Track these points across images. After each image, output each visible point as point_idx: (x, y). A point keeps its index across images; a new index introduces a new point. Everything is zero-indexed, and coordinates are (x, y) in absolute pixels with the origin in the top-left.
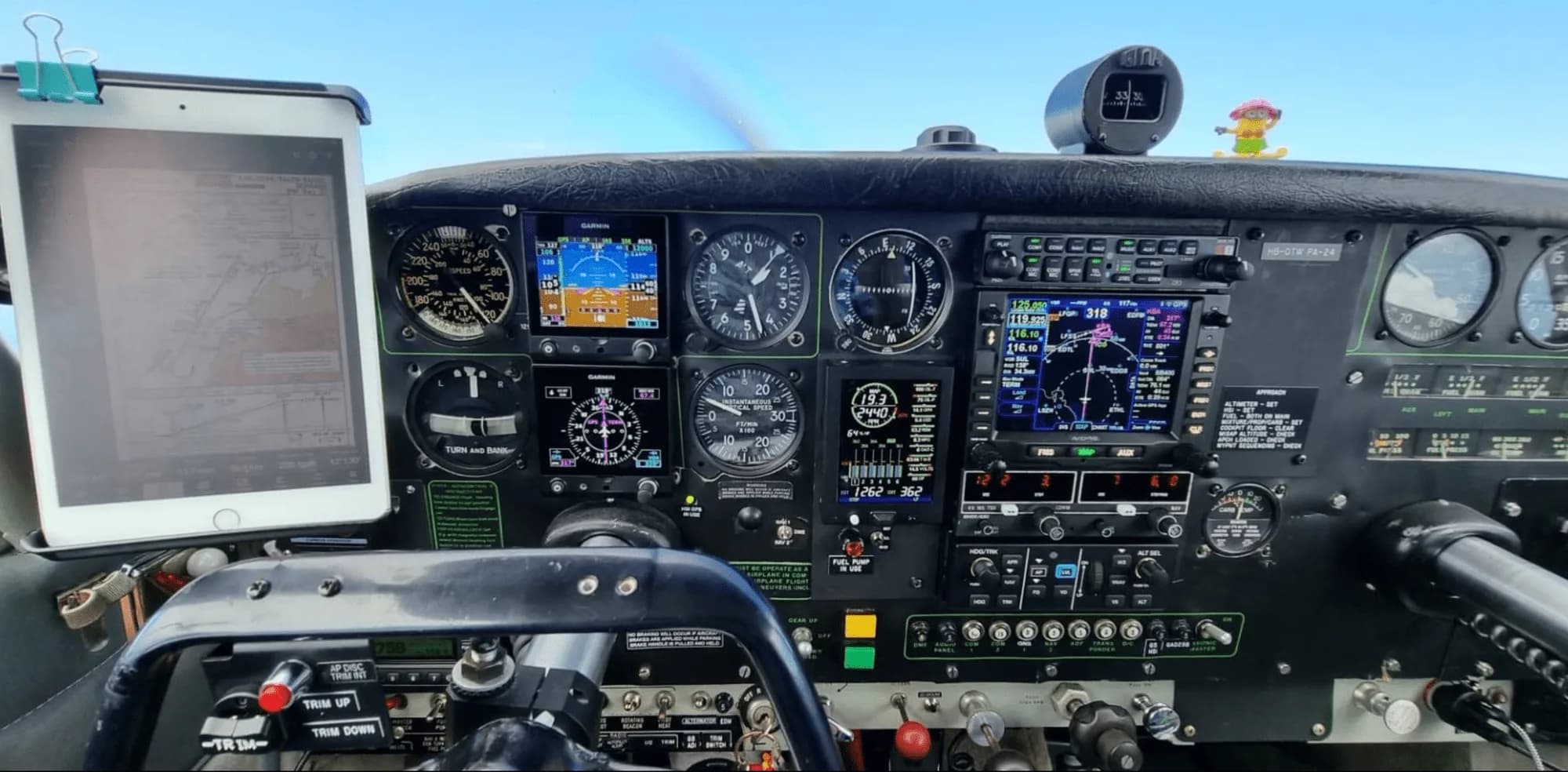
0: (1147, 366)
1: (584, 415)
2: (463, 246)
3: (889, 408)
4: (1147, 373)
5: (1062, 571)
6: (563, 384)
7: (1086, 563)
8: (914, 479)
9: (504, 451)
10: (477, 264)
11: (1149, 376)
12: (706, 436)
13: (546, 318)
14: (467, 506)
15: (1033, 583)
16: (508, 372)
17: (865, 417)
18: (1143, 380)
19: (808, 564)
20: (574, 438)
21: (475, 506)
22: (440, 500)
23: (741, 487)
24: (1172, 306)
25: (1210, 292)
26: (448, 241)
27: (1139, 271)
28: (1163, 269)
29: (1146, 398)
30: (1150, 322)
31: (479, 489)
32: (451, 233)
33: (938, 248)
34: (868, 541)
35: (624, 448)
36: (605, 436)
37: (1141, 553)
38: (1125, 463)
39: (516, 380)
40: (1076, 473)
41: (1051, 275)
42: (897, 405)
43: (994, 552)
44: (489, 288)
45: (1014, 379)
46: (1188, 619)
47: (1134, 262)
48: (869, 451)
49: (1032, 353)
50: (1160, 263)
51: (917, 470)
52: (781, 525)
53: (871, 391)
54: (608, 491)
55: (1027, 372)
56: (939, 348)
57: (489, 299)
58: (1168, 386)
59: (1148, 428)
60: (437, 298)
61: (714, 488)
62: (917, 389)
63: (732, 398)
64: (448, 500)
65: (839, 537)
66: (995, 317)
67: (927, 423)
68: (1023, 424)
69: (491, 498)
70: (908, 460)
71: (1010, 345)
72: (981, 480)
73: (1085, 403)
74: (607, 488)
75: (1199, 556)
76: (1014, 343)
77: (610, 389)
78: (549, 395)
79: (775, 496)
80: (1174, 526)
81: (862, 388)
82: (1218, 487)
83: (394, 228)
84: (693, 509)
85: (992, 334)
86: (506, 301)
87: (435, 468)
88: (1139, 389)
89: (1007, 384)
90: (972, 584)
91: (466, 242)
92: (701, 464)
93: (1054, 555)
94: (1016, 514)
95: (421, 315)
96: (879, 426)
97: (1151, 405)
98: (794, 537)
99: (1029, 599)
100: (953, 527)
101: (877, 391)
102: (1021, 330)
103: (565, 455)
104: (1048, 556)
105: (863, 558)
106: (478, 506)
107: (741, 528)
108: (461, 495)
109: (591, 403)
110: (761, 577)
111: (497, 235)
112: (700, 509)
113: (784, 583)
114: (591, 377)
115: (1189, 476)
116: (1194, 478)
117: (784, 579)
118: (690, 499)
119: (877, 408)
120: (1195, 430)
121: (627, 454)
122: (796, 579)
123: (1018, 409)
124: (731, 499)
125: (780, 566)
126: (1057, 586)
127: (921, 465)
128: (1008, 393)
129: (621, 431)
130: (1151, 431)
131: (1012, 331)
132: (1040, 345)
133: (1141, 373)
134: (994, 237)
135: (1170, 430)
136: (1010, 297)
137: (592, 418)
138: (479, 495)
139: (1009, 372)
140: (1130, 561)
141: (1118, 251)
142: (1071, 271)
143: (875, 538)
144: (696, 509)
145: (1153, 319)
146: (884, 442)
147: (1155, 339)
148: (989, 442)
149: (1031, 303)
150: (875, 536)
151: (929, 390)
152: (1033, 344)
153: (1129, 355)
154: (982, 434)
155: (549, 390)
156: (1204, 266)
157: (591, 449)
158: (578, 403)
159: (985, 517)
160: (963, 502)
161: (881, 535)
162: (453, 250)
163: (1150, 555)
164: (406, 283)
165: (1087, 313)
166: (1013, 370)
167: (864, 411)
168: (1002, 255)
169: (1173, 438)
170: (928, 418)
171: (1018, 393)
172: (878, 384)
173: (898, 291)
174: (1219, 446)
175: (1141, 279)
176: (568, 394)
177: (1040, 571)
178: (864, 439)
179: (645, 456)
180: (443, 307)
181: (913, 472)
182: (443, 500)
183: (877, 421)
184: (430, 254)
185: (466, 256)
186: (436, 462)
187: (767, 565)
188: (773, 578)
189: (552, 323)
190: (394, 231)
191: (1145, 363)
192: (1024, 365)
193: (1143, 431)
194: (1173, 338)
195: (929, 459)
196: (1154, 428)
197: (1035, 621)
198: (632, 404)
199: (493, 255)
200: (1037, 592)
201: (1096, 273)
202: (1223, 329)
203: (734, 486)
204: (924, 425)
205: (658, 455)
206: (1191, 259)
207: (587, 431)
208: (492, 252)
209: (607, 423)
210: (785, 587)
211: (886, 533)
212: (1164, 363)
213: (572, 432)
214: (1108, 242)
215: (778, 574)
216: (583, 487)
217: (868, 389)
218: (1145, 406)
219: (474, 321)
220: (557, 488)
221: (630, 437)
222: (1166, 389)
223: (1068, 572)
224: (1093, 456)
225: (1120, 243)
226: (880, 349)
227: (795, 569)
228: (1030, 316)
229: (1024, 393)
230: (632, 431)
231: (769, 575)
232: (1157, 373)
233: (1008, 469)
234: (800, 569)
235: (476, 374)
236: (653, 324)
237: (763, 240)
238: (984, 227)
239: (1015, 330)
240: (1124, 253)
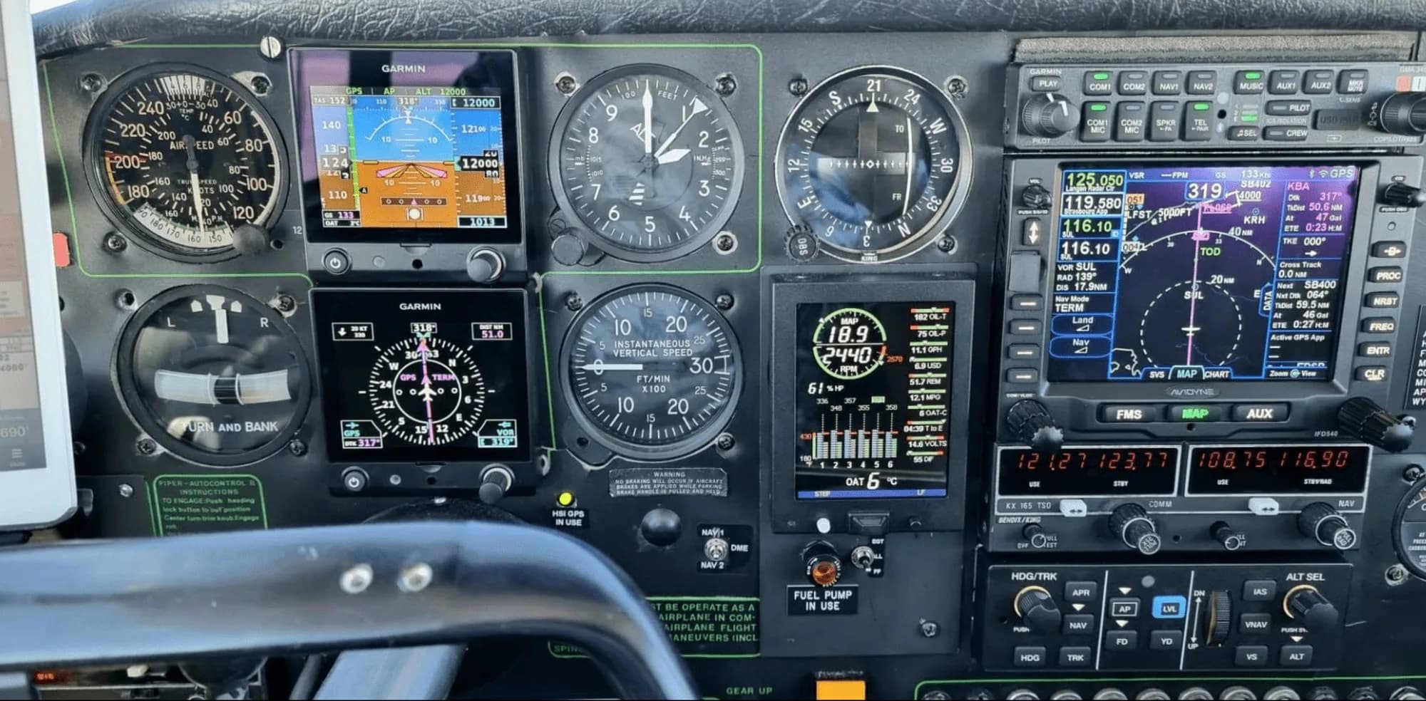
0: (1290, 274)
1: (394, 366)
2: (200, 105)
3: (873, 347)
4: (1291, 286)
5: (1161, 606)
6: (359, 318)
7: (1202, 593)
8: (917, 460)
9: (271, 426)
10: (223, 134)
11: (1294, 290)
12: (589, 398)
13: (330, 215)
14: (215, 515)
15: (1117, 627)
16: (275, 303)
17: (836, 363)
18: (1285, 296)
19: (754, 599)
20: (380, 403)
21: (228, 514)
22: (172, 505)
23: (645, 477)
24: (1328, 177)
25: (1390, 152)
26: (177, 99)
27: (1272, 121)
28: (1310, 116)
29: (1290, 326)
30: (1293, 203)
31: (234, 487)
32: (184, 85)
33: (946, 94)
34: (847, 560)
35: (459, 417)
36: (428, 399)
37: (1290, 577)
38: (1259, 428)
39: (287, 314)
40: (1179, 448)
41: (1128, 130)
42: (886, 343)
43: (1052, 576)
44: (243, 171)
45: (1073, 299)
46: (1377, 686)
47: (1262, 108)
48: (843, 416)
49: (1102, 256)
50: (1305, 107)
51: (921, 445)
52: (710, 537)
53: (844, 321)
54: (434, 487)
55: (1093, 286)
56: (951, 253)
57: (245, 188)
58: (1326, 305)
59: (1295, 374)
60: (161, 188)
61: (602, 480)
62: (918, 318)
63: (628, 338)
64: (184, 506)
65: (802, 555)
66: (1038, 199)
67: (934, 371)
68: (1091, 372)
69: (253, 502)
70: (906, 429)
71: (1066, 245)
72: (1025, 462)
73: (1190, 335)
74: (432, 481)
75: (1390, 582)
76: (1071, 242)
77: (435, 326)
78: (338, 336)
79: (701, 492)
80: (1343, 531)
81: (829, 318)
82: (1416, 470)
83: (92, 78)
84: (571, 514)
85: (1034, 227)
86: (269, 191)
87: (164, 453)
88: (1279, 310)
89: (1064, 307)
90: (1016, 629)
91: (205, 99)
92: (582, 442)
93: (1148, 581)
94: (1084, 514)
95: (137, 215)
96: (858, 376)
97: (1298, 337)
98: (732, 555)
99: (1112, 654)
100: (984, 538)
101: (854, 321)
102: (1082, 220)
103: (366, 431)
104: (1140, 581)
105: (842, 589)
106: (233, 514)
107: (648, 544)
108: (204, 497)
109: (404, 348)
110: (681, 621)
111: (253, 88)
112: (581, 514)
113: (717, 631)
114: (403, 307)
115: (1367, 449)
116: (1374, 454)
117: (718, 624)
118: (565, 498)
119: (854, 348)
120: (1374, 376)
121: (464, 426)
122: (736, 623)
123: (1081, 344)
124: (630, 497)
125: (710, 603)
126: (1155, 632)
127: (928, 437)
128: (1064, 323)
129: (454, 391)
130: (1301, 379)
131: (1067, 223)
132: (1115, 243)
133: (1280, 286)
134: (1034, 72)
135: (1333, 378)
136: (1063, 166)
137: (405, 372)
138: (233, 497)
139: (1066, 287)
140: (1274, 592)
141: (1236, 90)
142: (1159, 123)
143: (859, 555)
144: (576, 513)
145: (1297, 198)
146: (868, 402)
147: (1302, 229)
148: (1036, 401)
149: (1097, 177)
150: (859, 553)
151: (935, 317)
152: (1102, 242)
153: (1260, 256)
154: (1024, 386)
155: (338, 328)
156: (1378, 110)
157: (406, 419)
158: (384, 349)
159: (1034, 520)
160: (998, 497)
161: (869, 552)
162: (186, 112)
163: (1306, 580)
164: (113, 166)
165: (1190, 191)
166: (1071, 284)
167: (834, 352)
168: (1048, 100)
169: (1338, 391)
170: (937, 362)
171: (1080, 321)
172: (855, 310)
173: (885, 164)
174: (1416, 402)
175: (1273, 133)
176: (368, 333)
177: (1126, 607)
178: (836, 398)
179: (492, 429)
180: (172, 203)
181: (914, 449)
182: (177, 505)
183: (854, 369)
184: (149, 120)
185: (206, 122)
186: (165, 446)
187: (689, 602)
188: (700, 622)
189: (341, 223)
190: (91, 84)
191: (1287, 269)
192: (1090, 276)
193: (1289, 379)
194: (1332, 228)
195: (940, 429)
196: (1304, 373)
197: (1121, 690)
198: (470, 348)
199: (248, 119)
200: (1123, 642)
201: (1200, 125)
202: (1414, 210)
203: (633, 476)
204: (930, 374)
205: (512, 427)
206: (1357, 100)
207: (400, 392)
208: (246, 113)
209: (431, 378)
210: (719, 637)
211: (876, 549)
212: (1317, 269)
213: (376, 395)
214: (1219, 75)
215: (707, 617)
216: (395, 480)
217: (839, 317)
218: (1290, 338)
219: (221, 224)
220: (354, 482)
221: (468, 400)
222: (1324, 311)
223: (1172, 609)
224: (1206, 419)
225: (1238, 77)
226: (859, 257)
227: (734, 608)
228: (1097, 198)
229: (1091, 320)
230: (470, 389)
231: (693, 617)
232: (1308, 284)
233: (1067, 440)
234: (742, 608)
235: (226, 306)
236: (499, 221)
237: (671, 90)
238: (1019, 57)
239: (1073, 220)
240: (1245, 92)
